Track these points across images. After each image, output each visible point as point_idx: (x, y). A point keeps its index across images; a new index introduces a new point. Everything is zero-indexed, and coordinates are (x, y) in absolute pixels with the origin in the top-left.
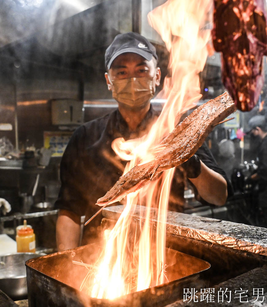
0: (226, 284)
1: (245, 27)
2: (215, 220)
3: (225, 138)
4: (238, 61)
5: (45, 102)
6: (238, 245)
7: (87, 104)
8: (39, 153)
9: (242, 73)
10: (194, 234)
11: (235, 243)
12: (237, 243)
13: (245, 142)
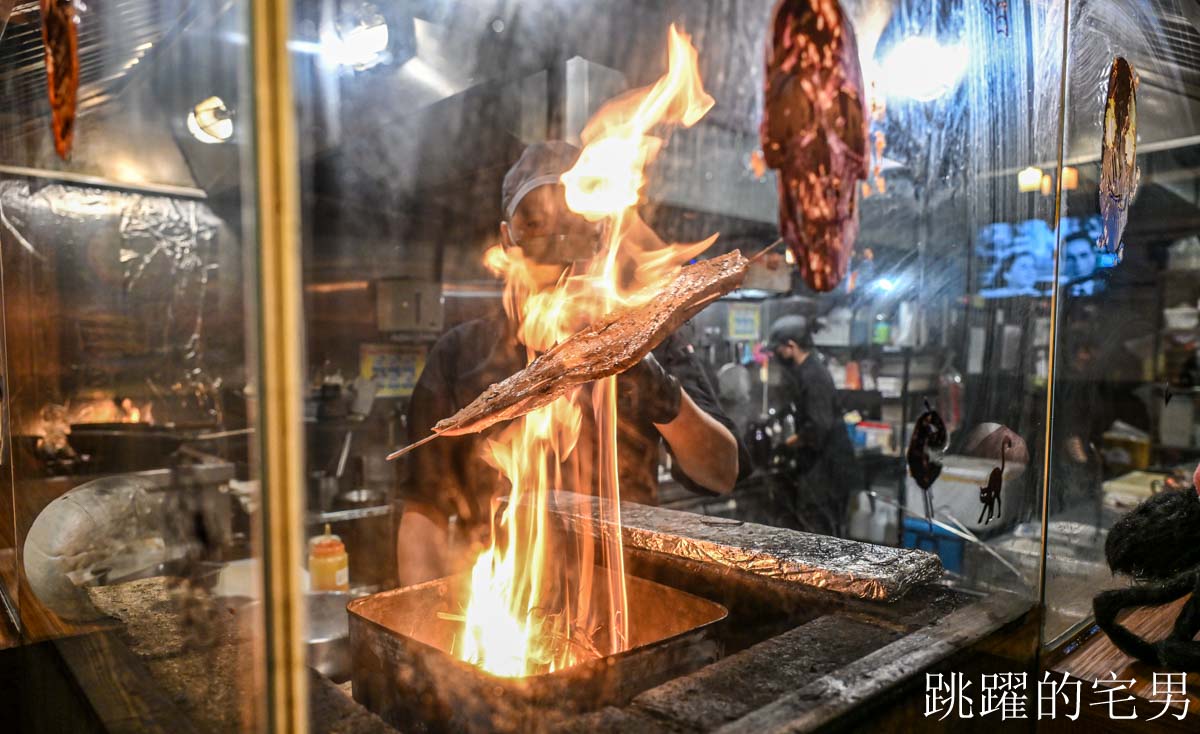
0: (764, 648)
1: (824, 121)
2: (730, 521)
3: (730, 361)
4: (810, 188)
5: (364, 285)
6: (782, 571)
7: (450, 290)
8: (351, 388)
9: (816, 213)
10: (690, 549)
11: (777, 566)
12: (780, 566)
13: (770, 371)
